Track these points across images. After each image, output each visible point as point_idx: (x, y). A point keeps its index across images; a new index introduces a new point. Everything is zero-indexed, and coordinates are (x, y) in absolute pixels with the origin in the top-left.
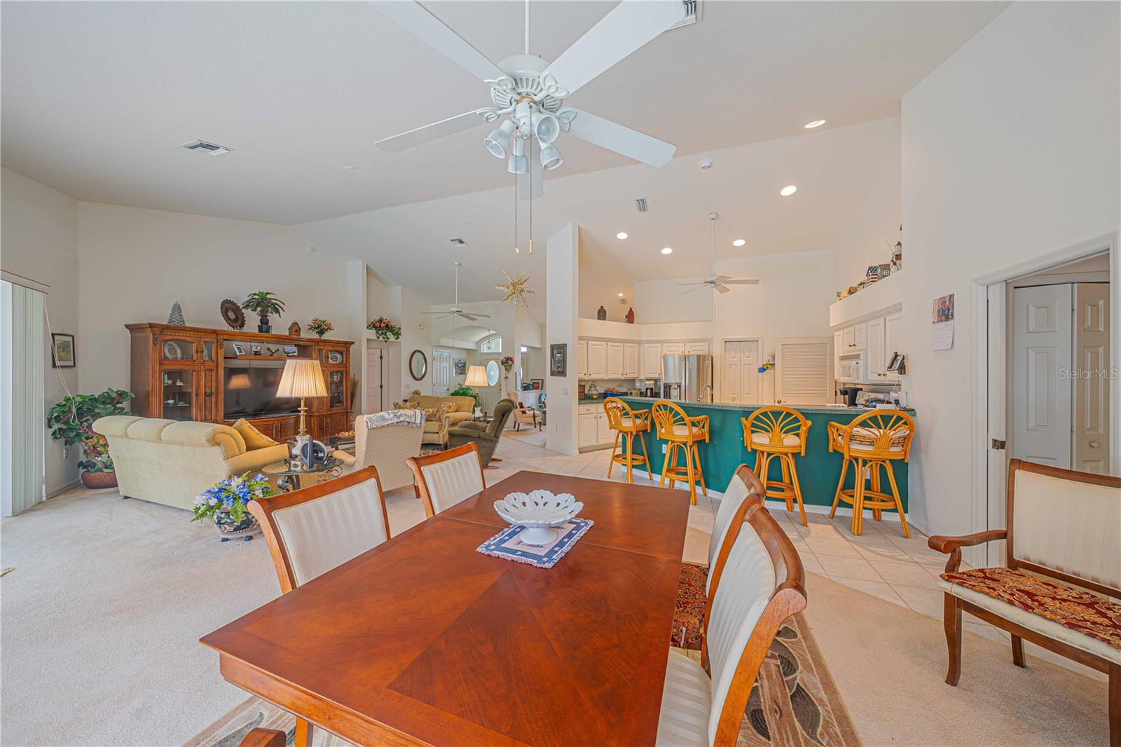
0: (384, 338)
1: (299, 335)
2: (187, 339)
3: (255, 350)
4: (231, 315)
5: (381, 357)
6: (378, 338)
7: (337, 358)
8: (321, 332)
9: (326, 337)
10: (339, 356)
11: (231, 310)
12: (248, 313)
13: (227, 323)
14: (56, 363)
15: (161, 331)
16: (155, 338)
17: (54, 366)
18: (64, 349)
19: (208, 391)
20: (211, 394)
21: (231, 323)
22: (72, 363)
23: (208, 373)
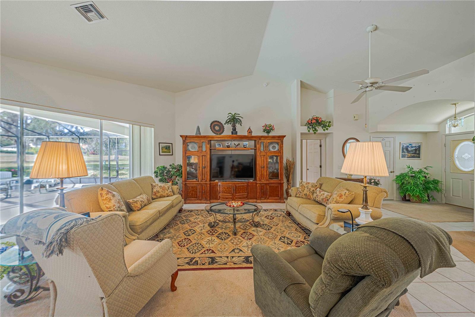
0: (313, 131)
1: (252, 134)
2: (196, 141)
3: (227, 145)
4: (217, 128)
5: (321, 146)
6: (309, 131)
7: (276, 148)
8: (268, 132)
9: (272, 134)
10: (277, 146)
11: (217, 126)
12: (226, 126)
13: (213, 132)
14: (161, 154)
15: (185, 138)
16: (184, 142)
17: (160, 155)
18: (166, 149)
19: (204, 166)
20: (205, 168)
21: (215, 132)
22: (171, 154)
23: (204, 157)
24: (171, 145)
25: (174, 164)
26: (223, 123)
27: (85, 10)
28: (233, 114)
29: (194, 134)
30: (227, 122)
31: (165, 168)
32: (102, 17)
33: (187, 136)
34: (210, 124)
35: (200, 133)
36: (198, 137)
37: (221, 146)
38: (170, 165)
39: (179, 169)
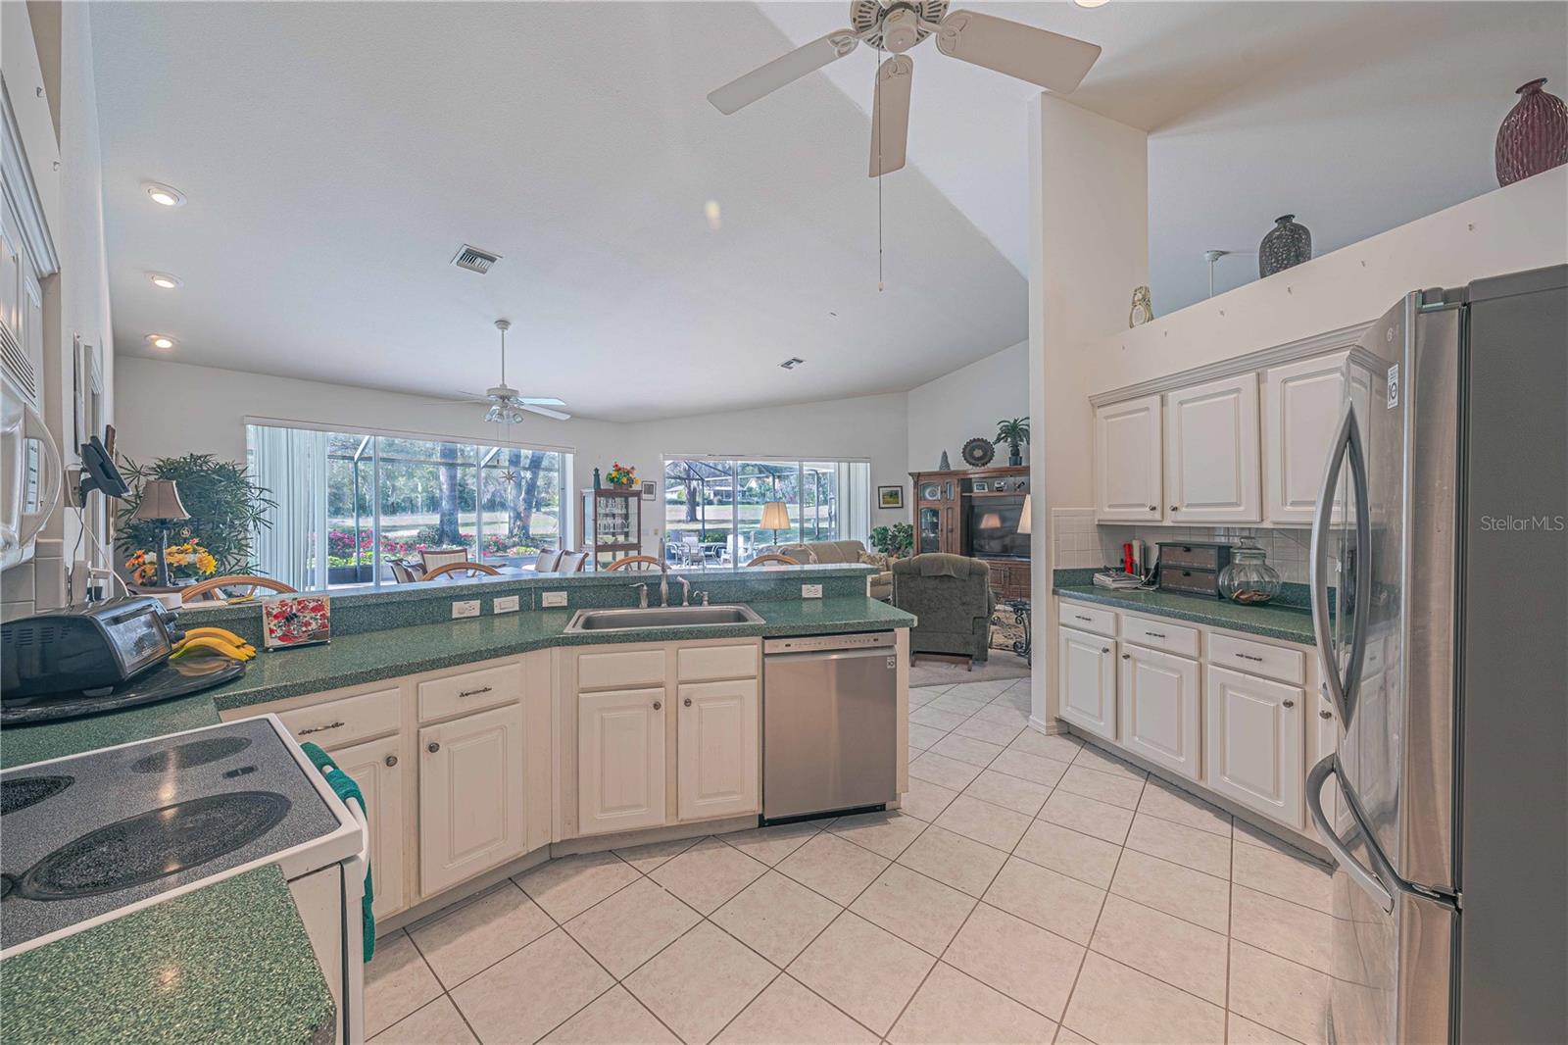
2: (938, 482)
3: (997, 486)
4: (978, 453)
11: (977, 449)
12: (997, 447)
13: (968, 462)
14: (882, 506)
15: (917, 477)
16: (916, 484)
17: (880, 508)
18: (891, 496)
19: (950, 527)
20: (952, 531)
21: (974, 462)
22: (900, 505)
23: (950, 511)
24: (899, 489)
25: (901, 524)
26: (992, 440)
27: (788, 364)
28: (1012, 421)
29: (936, 469)
30: (999, 440)
31: (885, 530)
32: (801, 362)
33: (919, 473)
34: (963, 447)
35: (948, 466)
36: (945, 473)
37: (986, 487)
38: (895, 526)
39: (908, 532)
